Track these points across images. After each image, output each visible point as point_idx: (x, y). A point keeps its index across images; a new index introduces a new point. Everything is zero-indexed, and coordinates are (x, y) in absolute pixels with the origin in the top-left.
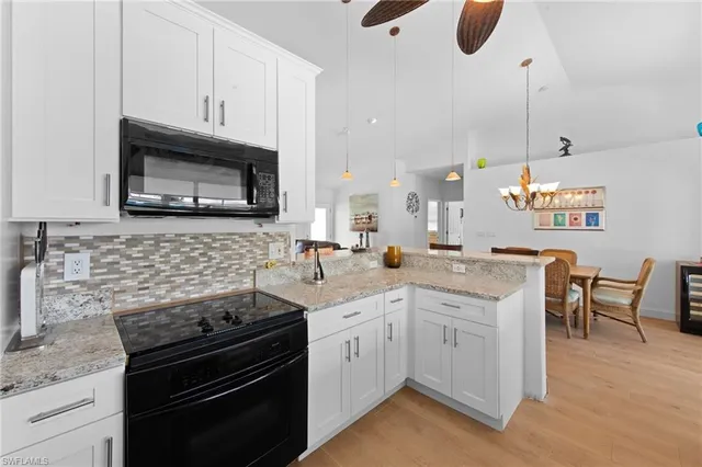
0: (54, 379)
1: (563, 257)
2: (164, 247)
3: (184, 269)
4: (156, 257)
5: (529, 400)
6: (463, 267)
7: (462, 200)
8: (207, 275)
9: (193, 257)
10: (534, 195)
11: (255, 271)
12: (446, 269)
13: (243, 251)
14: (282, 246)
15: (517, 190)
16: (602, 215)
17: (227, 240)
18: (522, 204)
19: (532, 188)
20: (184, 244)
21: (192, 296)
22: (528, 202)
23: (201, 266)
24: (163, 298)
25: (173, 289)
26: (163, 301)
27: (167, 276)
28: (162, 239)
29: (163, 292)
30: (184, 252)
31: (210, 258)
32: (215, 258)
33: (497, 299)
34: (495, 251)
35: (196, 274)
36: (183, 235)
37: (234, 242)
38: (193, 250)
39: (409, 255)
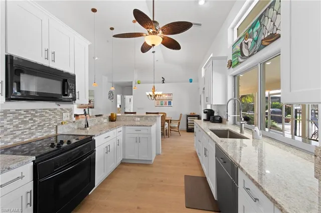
0: (9, 169)
1: (164, 115)
2: (9, 117)
3: (20, 127)
4: (5, 122)
5: (158, 155)
6: (139, 119)
7: (132, 95)
8: (33, 129)
9: (25, 121)
10: (156, 95)
11: (57, 126)
12: (133, 120)
13: (51, 117)
14: (69, 114)
15: (151, 93)
16: (172, 101)
17: (43, 112)
18: (153, 98)
19: (156, 93)
20: (21, 114)
21: (25, 140)
22: (154, 97)
23: (30, 125)
24: (10, 142)
25: (15, 137)
26: (9, 144)
27: (11, 131)
28: (8, 112)
29: (9, 139)
30: (21, 118)
31: (35, 121)
32: (37, 121)
33: (151, 126)
34: (147, 113)
35: (27, 129)
36: (20, 110)
37: (46, 113)
38: (25, 117)
39: (119, 116)
